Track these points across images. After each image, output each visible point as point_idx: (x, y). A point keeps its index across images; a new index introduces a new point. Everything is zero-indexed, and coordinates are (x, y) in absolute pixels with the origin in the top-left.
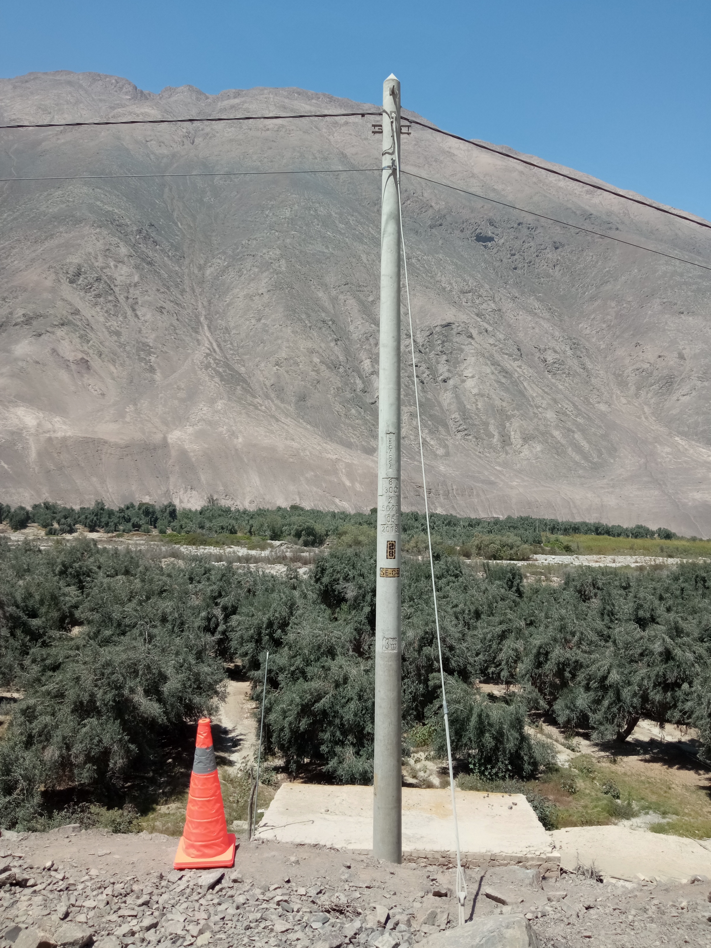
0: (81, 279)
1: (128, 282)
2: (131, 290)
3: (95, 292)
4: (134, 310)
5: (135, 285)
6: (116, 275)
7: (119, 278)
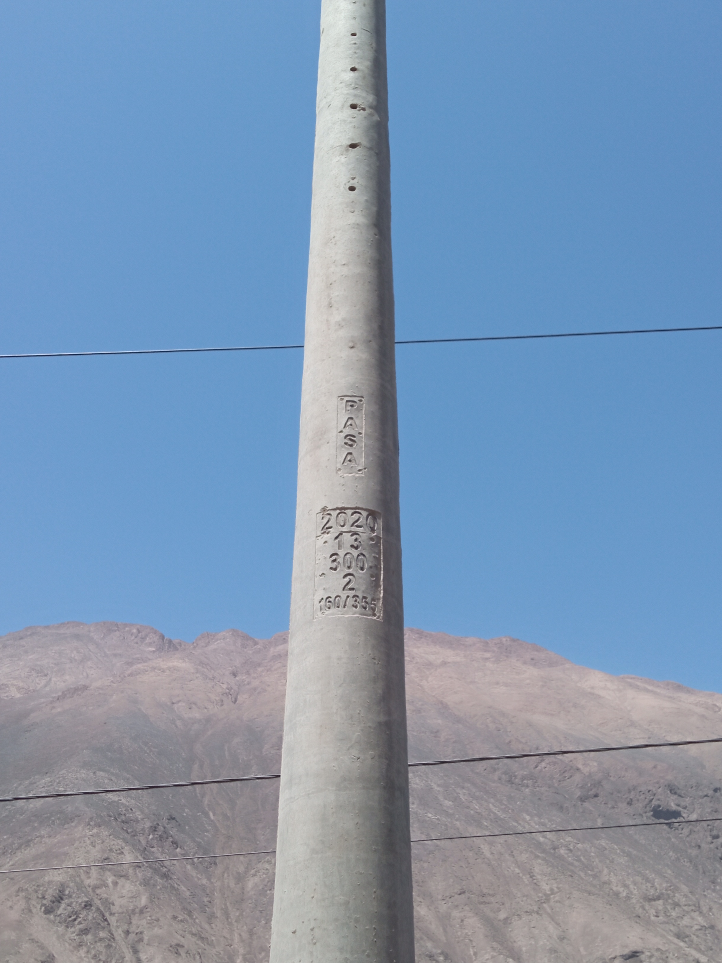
0: (63, 906)
1: (131, 907)
2: (135, 920)
3: (81, 926)
4: (136, 952)
5: (141, 912)
6: (114, 898)
7: (118, 902)
